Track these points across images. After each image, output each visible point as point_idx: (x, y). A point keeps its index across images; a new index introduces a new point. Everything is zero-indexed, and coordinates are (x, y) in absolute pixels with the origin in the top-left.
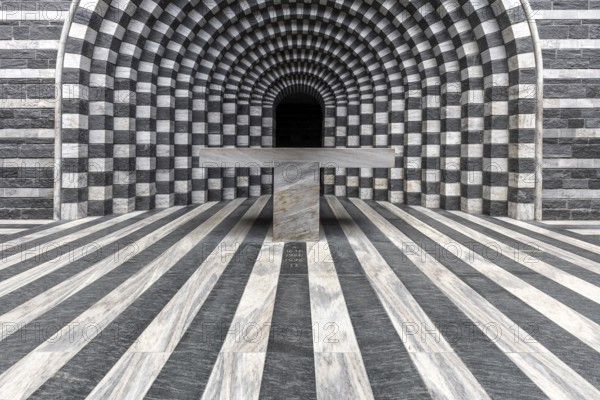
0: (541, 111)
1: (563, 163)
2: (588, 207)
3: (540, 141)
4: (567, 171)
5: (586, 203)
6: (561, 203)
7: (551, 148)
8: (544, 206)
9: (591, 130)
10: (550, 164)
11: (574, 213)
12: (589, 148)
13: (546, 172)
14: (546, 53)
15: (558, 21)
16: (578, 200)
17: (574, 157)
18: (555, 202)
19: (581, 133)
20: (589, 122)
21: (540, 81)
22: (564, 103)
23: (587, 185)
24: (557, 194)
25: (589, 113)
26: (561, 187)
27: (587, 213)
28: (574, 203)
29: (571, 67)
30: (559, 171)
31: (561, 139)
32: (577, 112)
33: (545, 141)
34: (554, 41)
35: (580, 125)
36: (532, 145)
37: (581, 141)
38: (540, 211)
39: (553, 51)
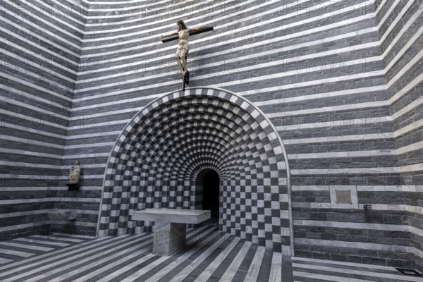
0: (289, 192)
1: (305, 223)
2: (322, 251)
3: (290, 209)
4: (307, 227)
5: (321, 248)
6: (306, 247)
7: (297, 214)
8: (295, 248)
9: (319, 204)
10: (297, 223)
11: (313, 254)
12: (320, 214)
13: (295, 228)
14: (290, 161)
15: (297, 145)
16: (315, 246)
17: (310, 219)
18: (302, 246)
19: (314, 205)
20: (317, 199)
21: (288, 175)
22: (303, 188)
23: (320, 237)
24: (303, 241)
25: (317, 194)
26: (304, 237)
27: (322, 255)
28: (314, 247)
29: (306, 168)
30: (303, 227)
31: (303, 208)
32: (311, 193)
33: (293, 209)
34: (295, 155)
35: (313, 200)
36: (287, 211)
37: (314, 210)
38: (293, 251)
39: (294, 160)
